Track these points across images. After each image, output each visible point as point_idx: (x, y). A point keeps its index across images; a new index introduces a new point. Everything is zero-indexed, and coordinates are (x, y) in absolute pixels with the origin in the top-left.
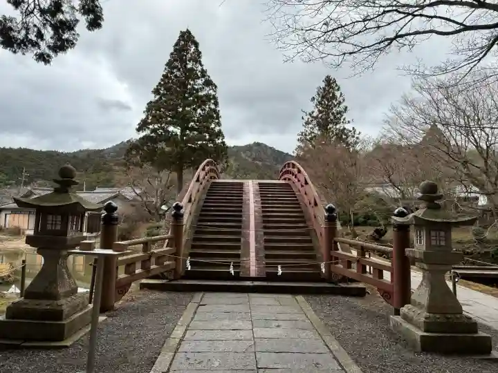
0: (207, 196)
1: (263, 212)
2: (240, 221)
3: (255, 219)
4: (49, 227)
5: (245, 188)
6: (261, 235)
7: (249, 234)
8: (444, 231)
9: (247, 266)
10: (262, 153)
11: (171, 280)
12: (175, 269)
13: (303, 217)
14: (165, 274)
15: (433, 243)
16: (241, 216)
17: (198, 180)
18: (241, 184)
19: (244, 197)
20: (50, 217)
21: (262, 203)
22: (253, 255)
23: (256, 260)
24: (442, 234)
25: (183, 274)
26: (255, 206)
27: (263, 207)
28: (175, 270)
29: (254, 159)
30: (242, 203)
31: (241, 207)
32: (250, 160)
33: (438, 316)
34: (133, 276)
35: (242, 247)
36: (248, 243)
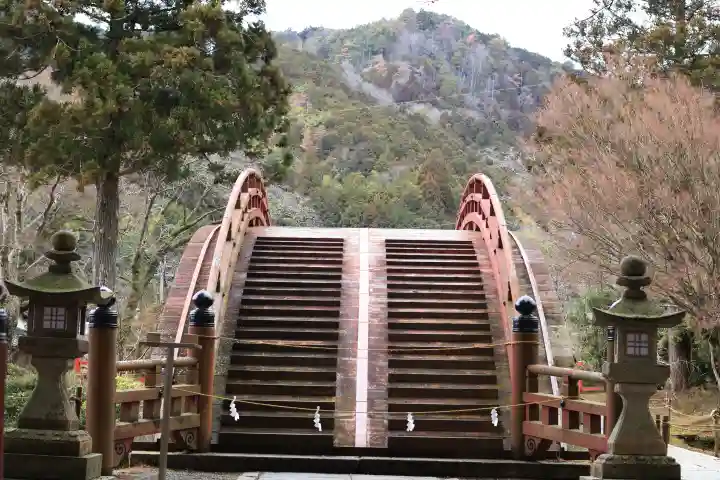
0: (249, 276)
1: (391, 315)
2: (335, 337)
3: (370, 333)
4: (46, 325)
5: (348, 254)
6: (381, 368)
7: (354, 366)
8: (646, 333)
9: (348, 428)
10: (445, 67)
11: (192, 451)
12: (198, 428)
13: (486, 328)
14: (183, 434)
15: (630, 351)
16: (336, 325)
17: (229, 238)
18: (338, 244)
19: (346, 280)
20: (47, 310)
21: (390, 296)
22: (361, 406)
23: (370, 416)
24: (644, 337)
25: (214, 441)
26: (372, 304)
27: (390, 305)
28: (199, 431)
29: (406, 95)
30: (338, 294)
31: (338, 304)
32: (385, 98)
33: (625, 457)
34: (135, 425)
35: (338, 392)
36: (350, 385)
